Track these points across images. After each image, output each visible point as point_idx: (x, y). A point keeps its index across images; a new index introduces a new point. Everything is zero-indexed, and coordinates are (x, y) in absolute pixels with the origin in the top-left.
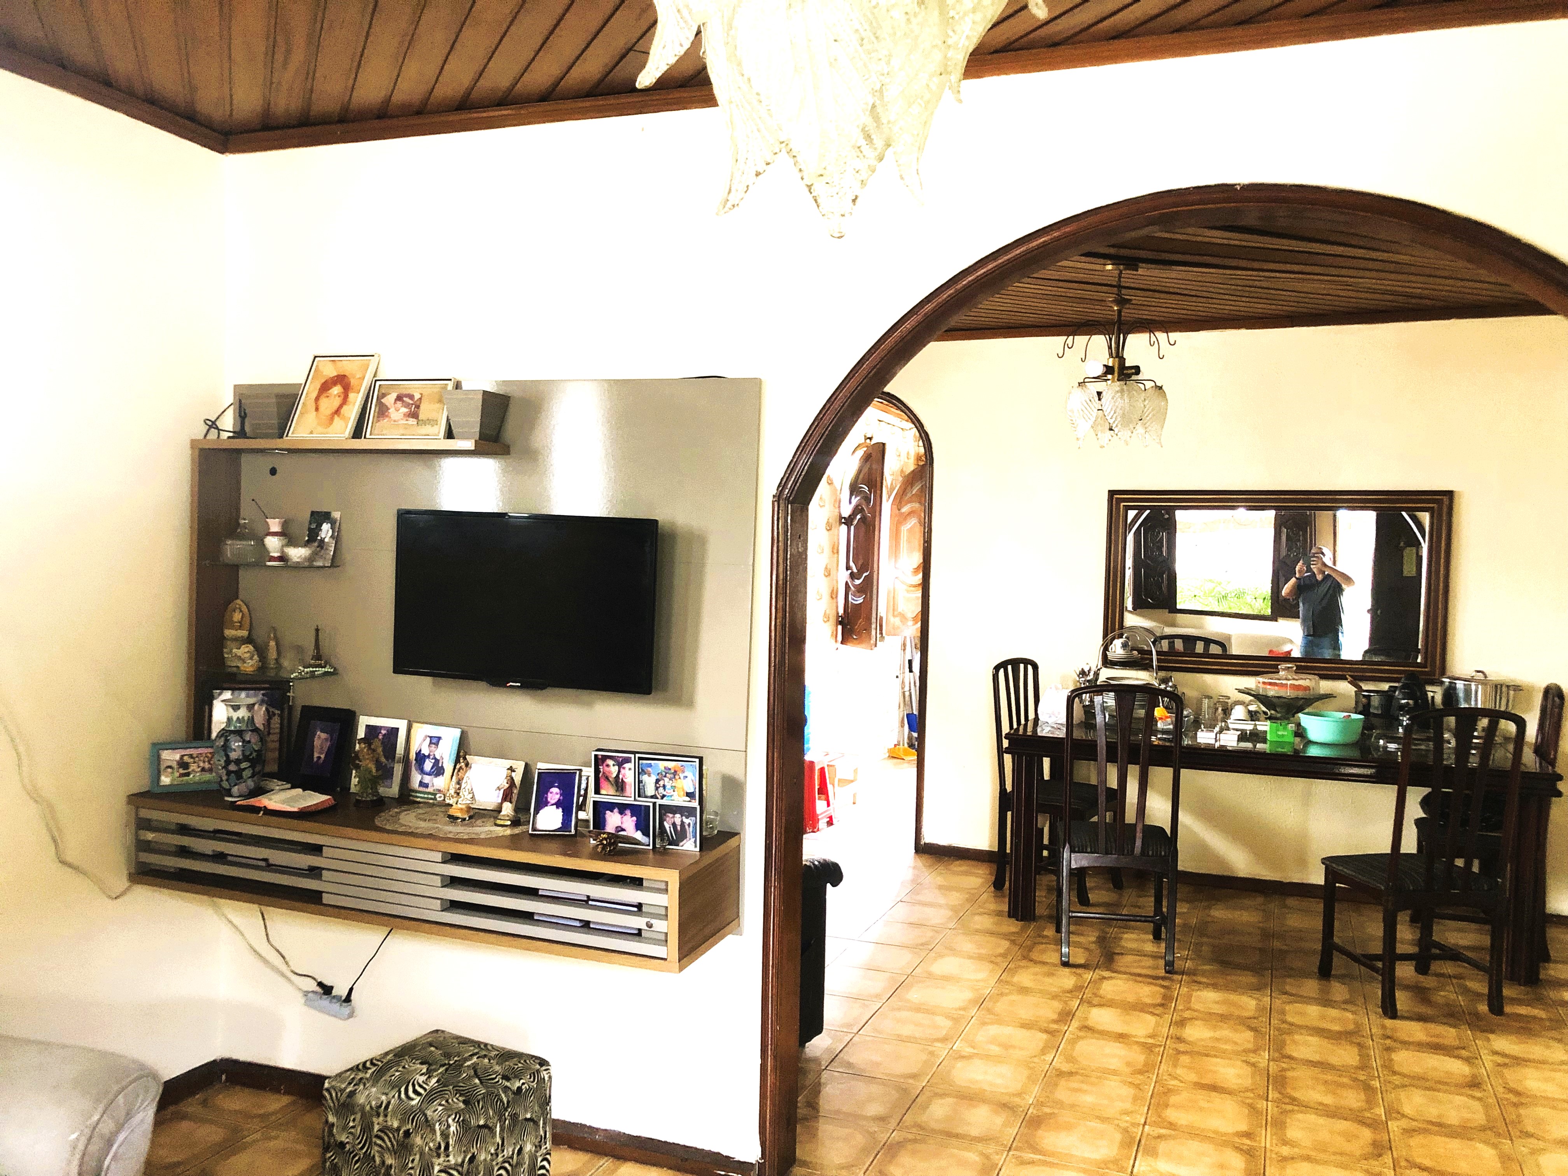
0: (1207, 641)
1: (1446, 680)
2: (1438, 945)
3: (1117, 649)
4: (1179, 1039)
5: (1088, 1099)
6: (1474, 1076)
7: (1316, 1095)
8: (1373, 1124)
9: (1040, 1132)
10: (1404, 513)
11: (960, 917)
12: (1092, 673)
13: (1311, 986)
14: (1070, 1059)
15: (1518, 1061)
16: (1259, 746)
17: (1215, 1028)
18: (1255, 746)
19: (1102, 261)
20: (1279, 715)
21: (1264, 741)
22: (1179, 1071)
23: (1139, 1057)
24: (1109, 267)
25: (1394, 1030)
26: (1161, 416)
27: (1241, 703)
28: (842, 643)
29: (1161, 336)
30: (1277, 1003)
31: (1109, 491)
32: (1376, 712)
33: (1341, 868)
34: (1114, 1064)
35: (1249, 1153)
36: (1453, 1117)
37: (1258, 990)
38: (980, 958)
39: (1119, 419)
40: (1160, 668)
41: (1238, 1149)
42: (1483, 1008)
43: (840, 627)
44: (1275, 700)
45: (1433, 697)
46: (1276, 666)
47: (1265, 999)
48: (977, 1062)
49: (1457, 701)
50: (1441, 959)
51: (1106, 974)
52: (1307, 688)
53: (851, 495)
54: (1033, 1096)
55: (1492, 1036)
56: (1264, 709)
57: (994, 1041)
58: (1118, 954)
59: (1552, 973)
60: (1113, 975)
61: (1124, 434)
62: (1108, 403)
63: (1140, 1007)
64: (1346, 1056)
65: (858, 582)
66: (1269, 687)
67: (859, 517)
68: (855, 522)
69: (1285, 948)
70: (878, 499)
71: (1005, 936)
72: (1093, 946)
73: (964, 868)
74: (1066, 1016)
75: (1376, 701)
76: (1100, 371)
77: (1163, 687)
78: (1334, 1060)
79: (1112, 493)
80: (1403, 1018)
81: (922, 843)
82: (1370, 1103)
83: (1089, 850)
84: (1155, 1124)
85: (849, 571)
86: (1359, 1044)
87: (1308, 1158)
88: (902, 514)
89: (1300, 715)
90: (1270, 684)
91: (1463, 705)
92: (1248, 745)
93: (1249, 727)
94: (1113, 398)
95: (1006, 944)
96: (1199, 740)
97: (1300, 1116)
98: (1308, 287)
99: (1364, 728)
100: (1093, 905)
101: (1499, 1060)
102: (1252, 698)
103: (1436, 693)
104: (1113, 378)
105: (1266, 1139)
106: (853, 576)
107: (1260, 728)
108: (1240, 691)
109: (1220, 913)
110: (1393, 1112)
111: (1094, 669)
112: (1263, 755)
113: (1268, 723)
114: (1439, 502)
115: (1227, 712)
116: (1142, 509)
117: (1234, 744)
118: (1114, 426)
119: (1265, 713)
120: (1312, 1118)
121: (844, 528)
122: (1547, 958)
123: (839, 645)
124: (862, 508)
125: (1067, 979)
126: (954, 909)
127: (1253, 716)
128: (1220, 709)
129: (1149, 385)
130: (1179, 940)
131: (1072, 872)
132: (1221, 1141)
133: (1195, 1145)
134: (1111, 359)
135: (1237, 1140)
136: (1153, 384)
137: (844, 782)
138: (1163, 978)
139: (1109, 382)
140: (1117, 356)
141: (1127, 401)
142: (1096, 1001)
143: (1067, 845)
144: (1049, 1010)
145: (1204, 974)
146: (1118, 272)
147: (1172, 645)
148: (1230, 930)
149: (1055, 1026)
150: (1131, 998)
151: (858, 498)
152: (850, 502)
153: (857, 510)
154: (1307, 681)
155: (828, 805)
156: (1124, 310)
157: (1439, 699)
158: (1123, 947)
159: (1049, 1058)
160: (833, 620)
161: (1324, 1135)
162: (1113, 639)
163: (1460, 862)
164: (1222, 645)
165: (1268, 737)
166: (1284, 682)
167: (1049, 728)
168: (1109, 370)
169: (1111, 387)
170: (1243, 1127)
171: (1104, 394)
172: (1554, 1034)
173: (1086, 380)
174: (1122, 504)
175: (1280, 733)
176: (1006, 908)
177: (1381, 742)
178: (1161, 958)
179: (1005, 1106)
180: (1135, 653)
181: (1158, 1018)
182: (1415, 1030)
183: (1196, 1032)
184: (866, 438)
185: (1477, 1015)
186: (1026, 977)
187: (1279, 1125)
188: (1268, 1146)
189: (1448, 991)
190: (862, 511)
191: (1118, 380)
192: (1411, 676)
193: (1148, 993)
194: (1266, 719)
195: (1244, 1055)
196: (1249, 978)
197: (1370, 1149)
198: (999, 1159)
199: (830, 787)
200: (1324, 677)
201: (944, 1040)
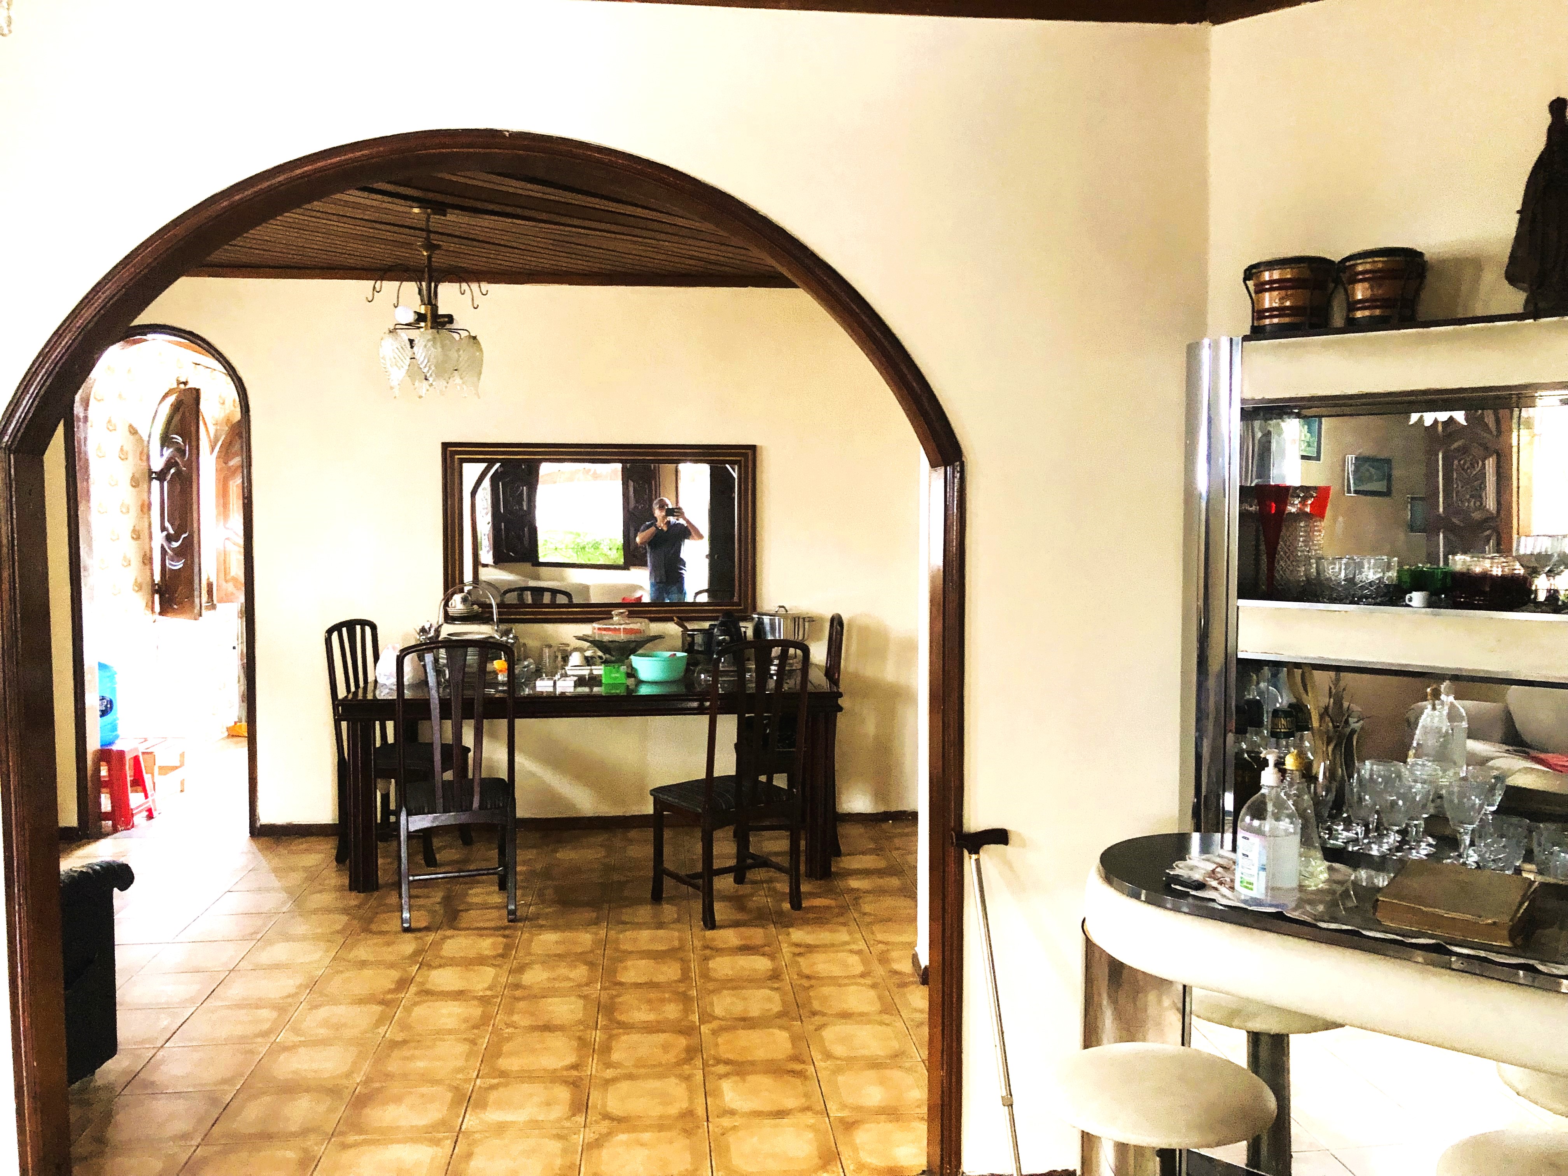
0: (554, 592)
1: (755, 616)
2: (753, 857)
3: (457, 604)
4: (517, 986)
5: (420, 1064)
6: (774, 970)
7: (642, 1015)
8: (688, 1031)
9: (367, 1111)
10: (727, 466)
11: (298, 899)
12: (433, 630)
13: (645, 912)
14: (404, 1026)
15: (810, 948)
16: (596, 689)
17: (553, 968)
18: (592, 691)
19: (409, 203)
20: (613, 659)
21: (600, 684)
22: (516, 1018)
23: (476, 1011)
24: (416, 210)
25: (713, 939)
26: (476, 366)
27: (576, 649)
28: (161, 614)
29: (474, 286)
30: (612, 933)
31: (443, 443)
32: (700, 649)
33: (666, 797)
34: (450, 1023)
35: (575, 1084)
36: (755, 1011)
37: (596, 924)
38: (317, 938)
39: (433, 368)
40: (501, 621)
41: (565, 1082)
42: (786, 906)
43: (157, 597)
44: (610, 644)
45: (745, 632)
46: (610, 613)
47: (601, 932)
48: (302, 1050)
49: (765, 634)
50: (754, 868)
51: (449, 933)
52: (638, 631)
53: (162, 446)
54: (362, 1073)
55: (791, 930)
56: (600, 653)
57: (326, 1023)
58: (462, 911)
59: (842, 865)
60: (456, 932)
61: (441, 384)
62: (421, 351)
63: (482, 960)
64: (670, 972)
65: (175, 545)
66: (604, 632)
67: (172, 471)
68: (169, 477)
69: (623, 879)
70: (194, 451)
71: (345, 911)
72: (437, 907)
73: (304, 846)
74: (403, 984)
75: (699, 639)
76: (411, 318)
77: (504, 639)
78: (661, 978)
79: (445, 446)
80: (721, 927)
81: (258, 825)
82: (687, 1011)
83: (426, 811)
84: (489, 1076)
85: (165, 533)
86: (682, 959)
87: (630, 1077)
88: (229, 468)
89: (632, 657)
90: (605, 629)
91: (770, 637)
92: (586, 690)
93: (585, 672)
94: (425, 346)
95: (345, 918)
96: (538, 689)
97: (624, 1038)
98: (621, 246)
99: (688, 664)
100: (441, 865)
101: (797, 950)
102: (589, 644)
103: (748, 629)
104: (426, 326)
105: (593, 1067)
106: (169, 538)
107: (595, 672)
108: (579, 638)
109: (567, 855)
110: (706, 1017)
111: (435, 626)
112: (599, 697)
113: (602, 667)
114: (745, 455)
115: (565, 659)
116: (491, 463)
117: (572, 690)
118: (428, 375)
119: (600, 657)
120: (635, 1037)
121: (156, 484)
122: (838, 853)
123: (157, 617)
124: (176, 462)
125: (408, 945)
126: (289, 891)
127: (589, 661)
128: (560, 658)
129: (464, 334)
130: (523, 888)
131: (410, 836)
132: (554, 1077)
133: (526, 1087)
134: (423, 307)
135: (565, 1073)
136: (467, 334)
137: (165, 770)
138: (505, 928)
139: (422, 330)
140: (430, 303)
141: (440, 350)
142: (437, 962)
143: (404, 809)
144: (386, 979)
145: (547, 916)
146: (426, 216)
147: (521, 597)
148: (575, 870)
149: (389, 996)
150: (472, 954)
151: (171, 450)
152: (162, 455)
153: (169, 464)
154: (637, 625)
155: (146, 797)
156: (434, 256)
157: (750, 633)
158: (468, 903)
159: (382, 1030)
160: (147, 589)
161: (643, 1052)
162: (453, 595)
163: (763, 778)
164: (567, 594)
165: (603, 681)
166: (617, 627)
167: (387, 691)
168: (421, 317)
169: (423, 335)
170: (571, 1059)
171: (416, 342)
172: (841, 919)
173: (397, 327)
174: (457, 457)
175: (613, 675)
176: (347, 882)
177: (703, 676)
178: (503, 908)
179: (333, 1091)
180: (475, 607)
181: (498, 969)
182: (729, 937)
183: (535, 976)
184: (179, 383)
185: (781, 913)
186: (363, 951)
187: (606, 1049)
188: (594, 1072)
189: (760, 896)
190: (176, 464)
191: (431, 328)
192: (727, 614)
193: (487, 945)
194: (602, 663)
195: (578, 990)
196: (589, 914)
197: (683, 1056)
198: (319, 1150)
199: (147, 777)
200: (652, 620)
201: (265, 1034)
